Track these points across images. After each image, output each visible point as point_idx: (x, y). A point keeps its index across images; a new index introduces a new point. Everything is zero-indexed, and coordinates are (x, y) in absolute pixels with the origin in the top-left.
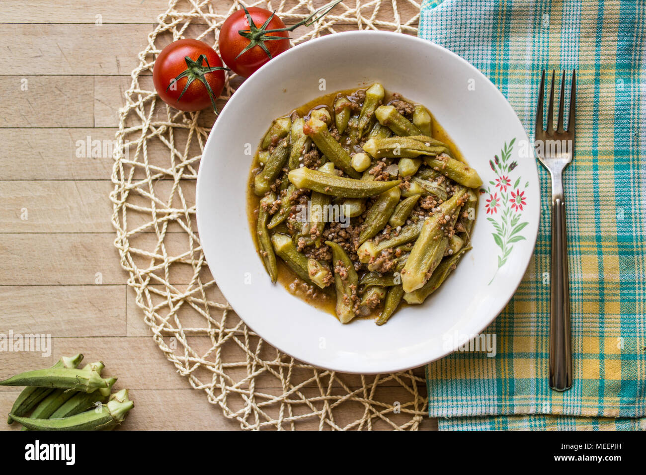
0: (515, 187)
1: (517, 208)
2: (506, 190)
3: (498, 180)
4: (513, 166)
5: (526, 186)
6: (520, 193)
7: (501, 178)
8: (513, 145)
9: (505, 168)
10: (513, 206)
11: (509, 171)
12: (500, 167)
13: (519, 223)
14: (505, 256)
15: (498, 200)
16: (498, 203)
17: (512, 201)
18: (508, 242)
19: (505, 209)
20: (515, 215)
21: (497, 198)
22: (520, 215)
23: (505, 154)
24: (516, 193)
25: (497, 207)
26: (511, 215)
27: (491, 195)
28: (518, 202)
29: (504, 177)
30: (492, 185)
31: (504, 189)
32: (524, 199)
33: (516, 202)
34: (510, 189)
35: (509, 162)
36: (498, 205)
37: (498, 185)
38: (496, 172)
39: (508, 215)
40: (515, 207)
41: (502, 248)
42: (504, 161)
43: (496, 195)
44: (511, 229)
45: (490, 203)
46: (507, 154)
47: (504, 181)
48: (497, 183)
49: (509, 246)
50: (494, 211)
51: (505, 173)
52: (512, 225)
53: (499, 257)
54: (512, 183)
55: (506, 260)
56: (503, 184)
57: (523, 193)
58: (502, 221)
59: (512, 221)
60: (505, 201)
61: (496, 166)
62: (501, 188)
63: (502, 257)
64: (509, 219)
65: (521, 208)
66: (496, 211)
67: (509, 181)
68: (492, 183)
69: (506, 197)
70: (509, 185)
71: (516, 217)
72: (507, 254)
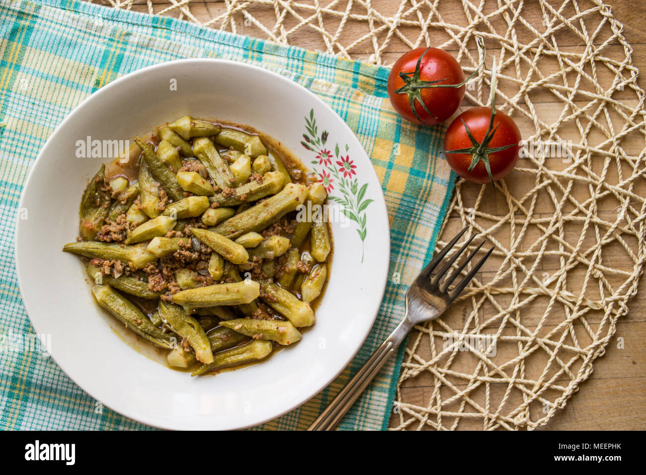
0: (337, 155)
1: (350, 175)
2: (330, 163)
3: (318, 157)
4: (325, 136)
5: (347, 149)
6: (345, 159)
7: (320, 154)
8: (314, 117)
9: (318, 142)
10: (345, 175)
11: (324, 143)
12: (313, 143)
13: (359, 188)
14: (363, 227)
15: (329, 176)
16: (330, 178)
17: (342, 170)
18: (359, 212)
19: (340, 181)
20: (351, 183)
21: (327, 174)
22: (356, 180)
23: (312, 129)
24: (342, 162)
25: (331, 183)
26: (348, 185)
27: (320, 174)
28: (348, 169)
29: (322, 151)
30: (315, 165)
31: (328, 163)
32: (352, 162)
33: (346, 169)
34: (334, 160)
35: (319, 135)
36: (331, 181)
37: (321, 162)
38: (313, 150)
39: (346, 185)
40: (348, 175)
41: (357, 221)
42: (314, 136)
43: (324, 172)
44: (355, 198)
45: (323, 183)
46: (313, 128)
47: (325, 155)
48: (318, 160)
49: (361, 215)
50: (331, 189)
51: (322, 147)
52: (354, 193)
53: (358, 231)
54: (333, 153)
55: (365, 230)
56: (325, 158)
57: (348, 158)
58: (343, 194)
59: (351, 190)
60: (335, 174)
61: (310, 144)
62: (326, 163)
63: (360, 229)
64: (348, 189)
65: (354, 172)
66: (333, 188)
67: (329, 152)
68: (314, 162)
69: (334, 170)
70: (331, 156)
71: (353, 184)
72: (364, 224)
